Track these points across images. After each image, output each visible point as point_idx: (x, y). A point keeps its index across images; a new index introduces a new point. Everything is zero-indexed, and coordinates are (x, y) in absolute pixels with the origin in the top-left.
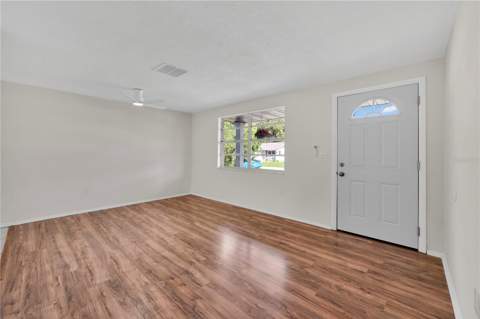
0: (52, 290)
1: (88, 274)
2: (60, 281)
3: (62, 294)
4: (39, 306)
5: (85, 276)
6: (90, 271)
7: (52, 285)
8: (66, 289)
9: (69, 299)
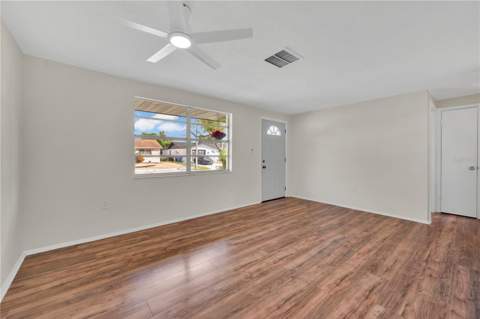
0: (416, 305)
1: (375, 291)
2: (402, 308)
3: (411, 295)
4: (434, 301)
5: (379, 291)
6: (371, 291)
7: (413, 311)
8: (404, 296)
9: (408, 286)
